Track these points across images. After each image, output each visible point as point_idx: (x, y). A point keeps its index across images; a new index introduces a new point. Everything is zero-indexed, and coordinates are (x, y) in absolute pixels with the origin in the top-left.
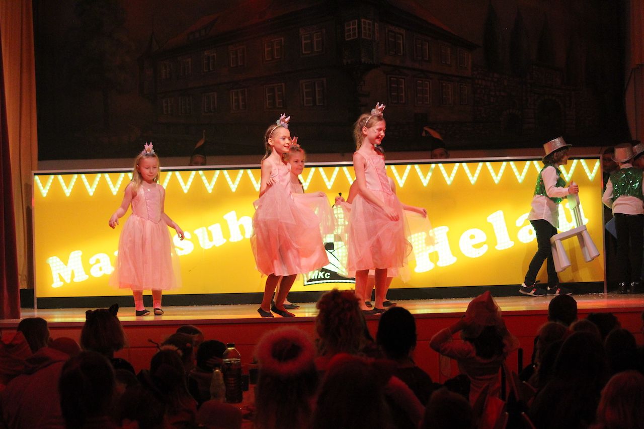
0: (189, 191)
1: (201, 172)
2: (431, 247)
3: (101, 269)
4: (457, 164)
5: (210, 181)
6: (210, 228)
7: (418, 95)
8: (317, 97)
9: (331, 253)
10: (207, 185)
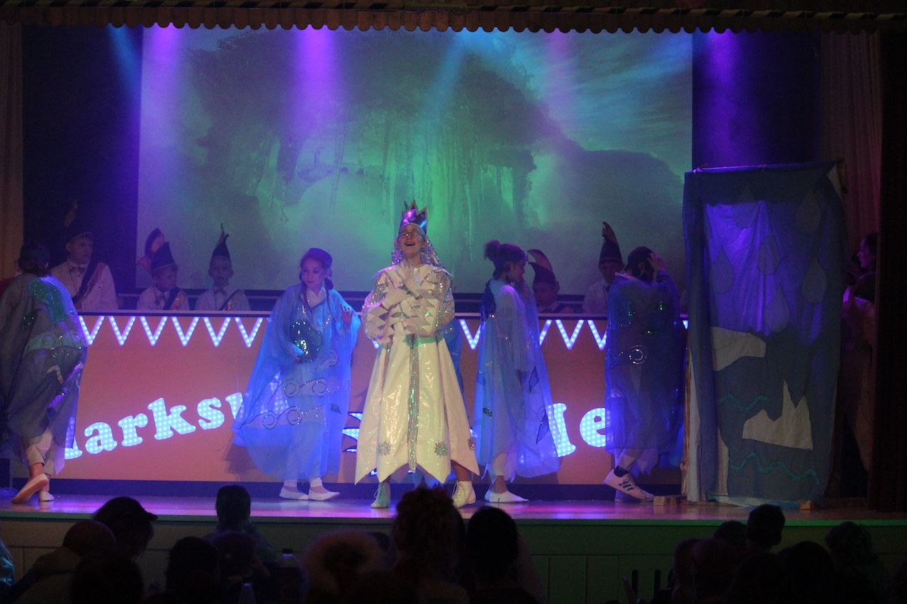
1: (237, 319)
3: (99, 443)
4: (581, 321)
5: (249, 333)
10: (246, 336)
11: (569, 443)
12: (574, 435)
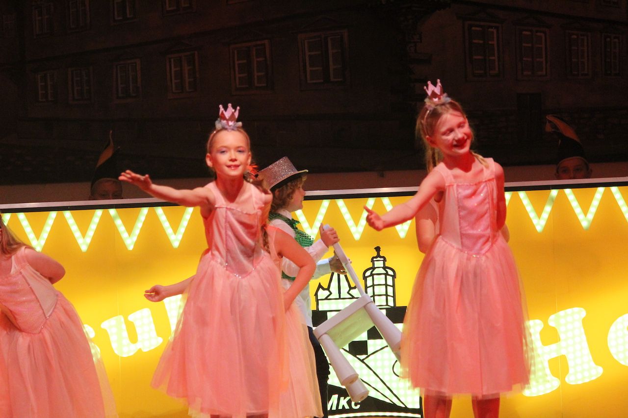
0: (90, 246)
1: (113, 212)
2: (553, 347)
4: (601, 190)
5: (130, 231)
6: (131, 318)
7: (524, 59)
8: (332, 67)
9: (362, 361)
10: (124, 234)
11: (592, 363)
12: (599, 351)
